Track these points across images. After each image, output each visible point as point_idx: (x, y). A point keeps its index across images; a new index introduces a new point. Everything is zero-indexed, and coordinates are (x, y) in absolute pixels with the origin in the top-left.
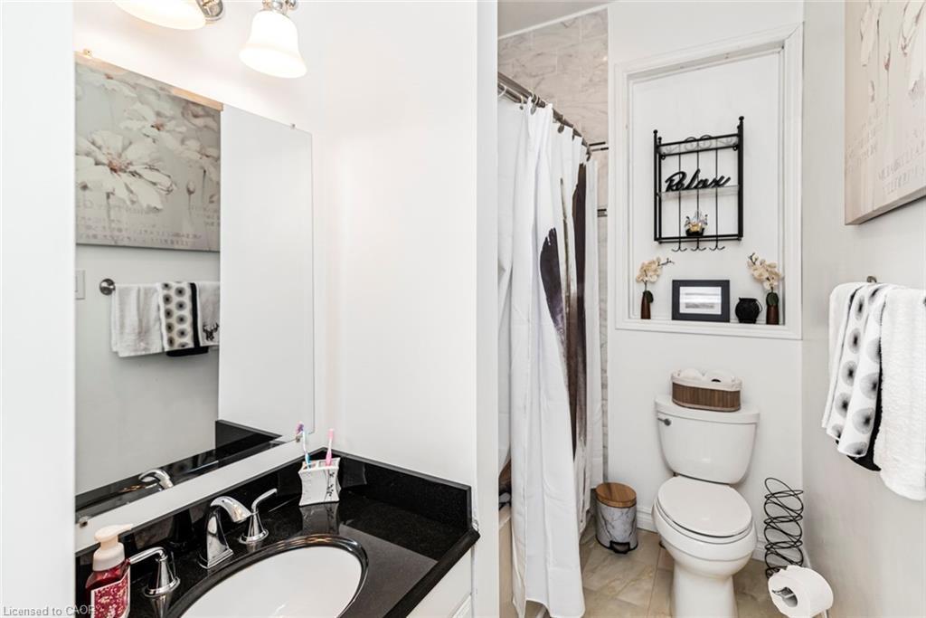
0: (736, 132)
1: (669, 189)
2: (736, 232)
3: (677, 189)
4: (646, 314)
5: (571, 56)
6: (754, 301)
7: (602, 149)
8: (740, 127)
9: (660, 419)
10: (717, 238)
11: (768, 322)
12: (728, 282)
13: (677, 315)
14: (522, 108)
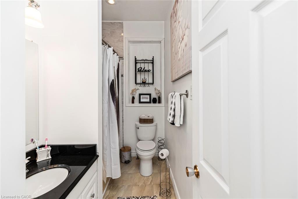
0: (152, 60)
1: (138, 71)
2: (152, 83)
3: (140, 71)
4: (133, 102)
5: (113, 32)
6: (156, 98)
7: (122, 59)
8: (153, 58)
9: (137, 128)
10: (149, 84)
11: (158, 103)
12: (151, 94)
13: (140, 102)
14: (104, 47)
